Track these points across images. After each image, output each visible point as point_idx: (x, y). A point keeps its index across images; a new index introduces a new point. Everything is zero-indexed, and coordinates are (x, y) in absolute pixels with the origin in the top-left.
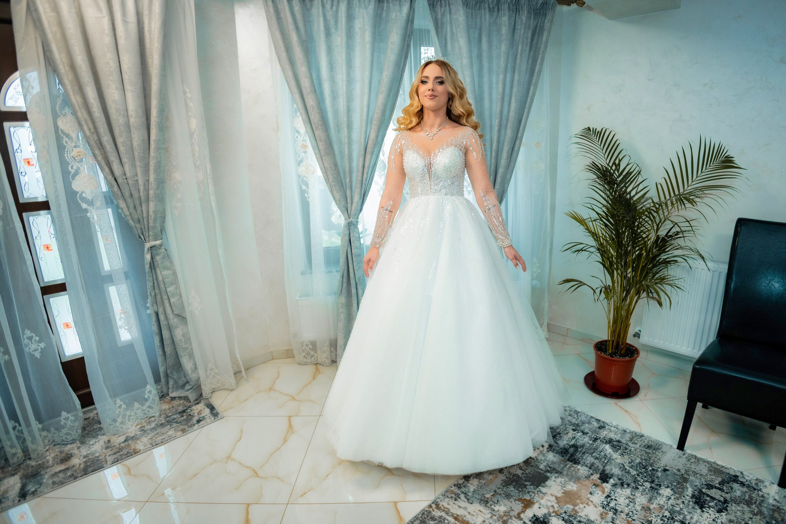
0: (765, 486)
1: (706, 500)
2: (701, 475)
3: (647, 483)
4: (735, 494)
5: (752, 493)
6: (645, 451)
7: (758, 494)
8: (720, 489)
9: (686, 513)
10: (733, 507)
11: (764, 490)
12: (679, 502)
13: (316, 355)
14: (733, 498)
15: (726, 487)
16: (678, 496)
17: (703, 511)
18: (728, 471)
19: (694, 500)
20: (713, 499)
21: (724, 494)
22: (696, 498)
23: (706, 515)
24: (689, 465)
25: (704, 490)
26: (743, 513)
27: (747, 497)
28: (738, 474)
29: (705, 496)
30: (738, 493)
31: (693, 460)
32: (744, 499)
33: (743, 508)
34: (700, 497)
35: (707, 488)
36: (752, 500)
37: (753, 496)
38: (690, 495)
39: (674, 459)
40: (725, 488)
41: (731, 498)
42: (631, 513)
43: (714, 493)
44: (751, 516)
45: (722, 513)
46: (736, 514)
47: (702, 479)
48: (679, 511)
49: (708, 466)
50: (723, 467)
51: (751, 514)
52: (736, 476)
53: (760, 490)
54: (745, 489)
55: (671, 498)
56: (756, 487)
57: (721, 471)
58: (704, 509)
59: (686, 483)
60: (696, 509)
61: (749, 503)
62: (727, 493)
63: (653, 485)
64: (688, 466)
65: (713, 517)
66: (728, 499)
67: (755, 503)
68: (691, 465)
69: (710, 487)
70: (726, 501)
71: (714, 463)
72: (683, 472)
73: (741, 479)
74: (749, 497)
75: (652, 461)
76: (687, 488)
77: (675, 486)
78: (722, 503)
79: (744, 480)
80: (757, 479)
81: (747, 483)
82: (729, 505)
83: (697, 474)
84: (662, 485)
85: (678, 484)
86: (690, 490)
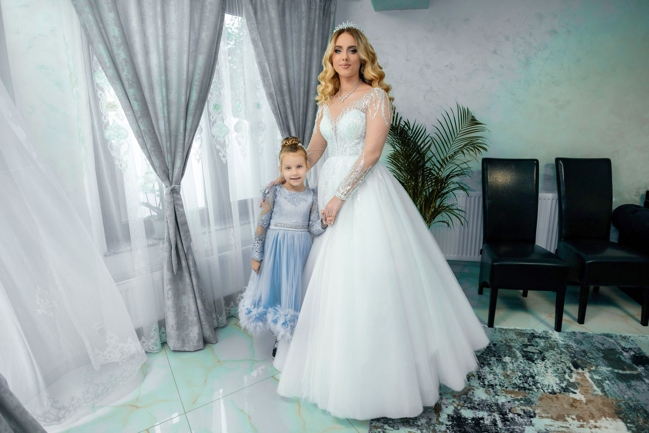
0: (551, 334)
1: (531, 355)
2: (515, 340)
3: (492, 358)
4: (541, 345)
5: (548, 341)
7: (552, 340)
8: (532, 345)
9: (528, 369)
10: (547, 354)
11: (552, 337)
12: (519, 363)
14: (542, 348)
15: (533, 342)
16: (515, 359)
17: (535, 364)
18: (526, 332)
19: (525, 358)
21: (536, 348)
22: (525, 356)
23: (539, 365)
24: (503, 336)
25: (525, 349)
26: (555, 356)
27: (548, 345)
28: (533, 332)
29: (529, 353)
30: (542, 344)
31: (503, 332)
32: (548, 347)
33: (552, 352)
34: (527, 354)
35: (525, 348)
36: (552, 345)
37: (550, 342)
38: (521, 356)
39: (493, 335)
40: (533, 344)
41: (541, 349)
42: (501, 383)
43: (530, 349)
44: (560, 356)
45: (545, 361)
46: (552, 358)
47: (518, 342)
48: (523, 369)
49: (513, 332)
50: (521, 330)
51: (559, 354)
52: (533, 334)
53: (550, 337)
54: (543, 340)
55: (513, 362)
56: (547, 336)
57: (523, 333)
58: (535, 362)
59: (512, 349)
60: (531, 364)
61: (552, 348)
62: (537, 346)
63: (497, 358)
65: (543, 365)
66: (541, 350)
67: (555, 347)
68: (504, 335)
69: (526, 346)
70: (541, 353)
71: (516, 329)
72: (504, 342)
73: (537, 335)
74: (549, 344)
76: (515, 352)
77: (508, 353)
78: (540, 354)
79: (539, 335)
80: (544, 332)
81: (541, 336)
82: (544, 353)
83: (512, 340)
84: (501, 356)
85: (509, 351)
86: (517, 352)
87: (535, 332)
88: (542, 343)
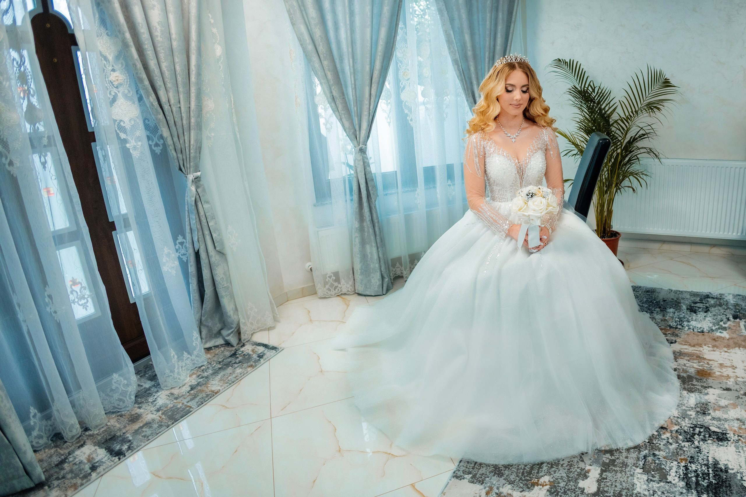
0: (726, 296)
1: (696, 309)
5: (720, 301)
8: (701, 303)
10: (712, 309)
11: (726, 298)
12: (681, 313)
13: (339, 286)
14: (711, 306)
16: (679, 310)
17: (697, 314)
18: (701, 294)
20: (700, 308)
21: (704, 304)
22: (690, 309)
23: (699, 315)
25: (692, 305)
26: (720, 310)
28: (708, 294)
29: (694, 307)
32: (717, 304)
33: (718, 308)
35: (694, 304)
38: (686, 309)
40: (704, 302)
43: (698, 305)
45: (708, 313)
46: (716, 312)
47: (689, 301)
48: (684, 317)
50: (697, 292)
51: (724, 310)
53: (724, 298)
54: (715, 300)
55: (675, 312)
56: (721, 298)
59: (680, 304)
61: (720, 305)
62: (706, 304)
63: (661, 309)
64: (678, 296)
66: (708, 306)
67: (724, 305)
74: (719, 303)
76: (682, 306)
77: (674, 307)
78: (706, 308)
79: (712, 296)
80: (720, 294)
81: (715, 297)
82: (710, 309)
83: (684, 299)
85: (676, 305)
86: (684, 306)
88: (712, 302)
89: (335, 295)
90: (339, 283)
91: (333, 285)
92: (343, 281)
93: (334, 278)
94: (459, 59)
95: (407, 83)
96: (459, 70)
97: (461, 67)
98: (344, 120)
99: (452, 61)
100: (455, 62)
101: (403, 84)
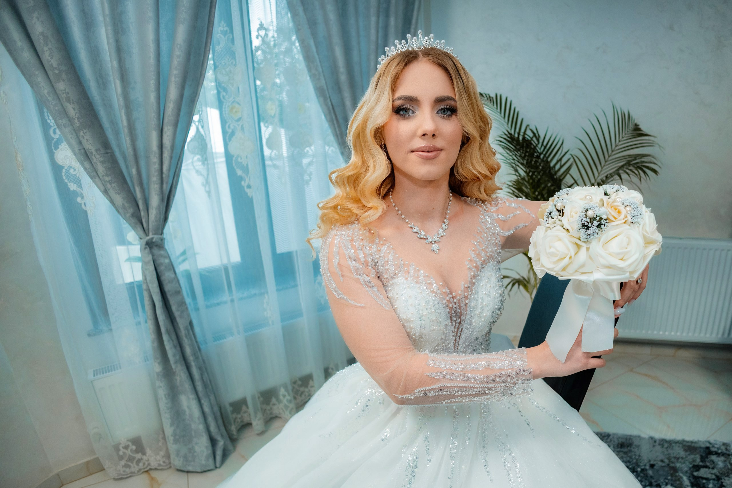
1: (704, 483)
2: (682, 458)
4: (719, 466)
5: (729, 459)
6: (622, 451)
8: (706, 467)
10: (727, 481)
13: (145, 458)
14: (721, 472)
15: (708, 462)
18: (698, 445)
20: (707, 479)
21: (712, 471)
25: (696, 474)
27: (729, 467)
28: (708, 445)
29: (701, 480)
30: (721, 465)
31: (666, 445)
32: (728, 469)
35: (696, 471)
38: (689, 484)
40: (708, 464)
43: (703, 473)
47: (686, 462)
49: (681, 445)
50: (692, 442)
52: (708, 448)
54: (722, 458)
56: (727, 452)
57: (694, 446)
59: (677, 472)
62: (713, 468)
64: (666, 453)
66: (718, 474)
68: (666, 450)
69: (697, 468)
70: (718, 478)
71: (683, 440)
72: (667, 461)
73: (713, 449)
75: (635, 461)
76: (682, 478)
77: (671, 480)
78: (717, 480)
79: (715, 450)
80: (724, 444)
81: (720, 451)
82: (723, 481)
83: (678, 458)
84: (661, 484)
85: (672, 477)
86: (685, 478)
87: (710, 446)
88: (720, 463)
89: (138, 471)
90: (144, 453)
91: (134, 458)
92: (149, 452)
93: (134, 448)
94: (325, 87)
95: (238, 125)
96: (327, 105)
97: (329, 101)
98: (112, 193)
99: (315, 90)
100: (320, 92)
101: (232, 127)
